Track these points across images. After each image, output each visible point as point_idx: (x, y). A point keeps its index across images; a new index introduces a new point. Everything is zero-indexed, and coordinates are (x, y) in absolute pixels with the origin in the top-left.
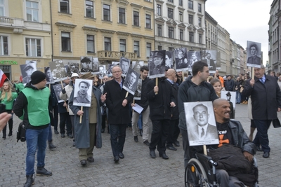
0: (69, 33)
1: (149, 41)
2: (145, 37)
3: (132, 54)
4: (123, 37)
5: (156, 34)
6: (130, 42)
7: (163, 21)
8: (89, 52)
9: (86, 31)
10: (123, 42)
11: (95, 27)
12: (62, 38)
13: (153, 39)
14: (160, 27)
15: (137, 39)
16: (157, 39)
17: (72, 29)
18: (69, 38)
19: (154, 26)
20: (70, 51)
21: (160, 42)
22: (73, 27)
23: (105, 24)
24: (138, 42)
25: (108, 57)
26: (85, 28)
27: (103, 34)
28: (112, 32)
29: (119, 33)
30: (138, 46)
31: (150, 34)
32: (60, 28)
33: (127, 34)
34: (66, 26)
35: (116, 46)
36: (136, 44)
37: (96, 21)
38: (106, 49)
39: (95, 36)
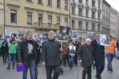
0: (16, 11)
1: (67, 17)
2: (64, 15)
3: (55, 25)
4: (50, 14)
5: (71, 13)
6: (54, 18)
7: (75, 5)
8: (28, 23)
9: (26, 10)
10: (50, 18)
11: (32, 7)
12: (11, 13)
13: (69, 16)
14: (73, 9)
15: (59, 16)
16: (71, 16)
17: (17, 8)
18: (16, 14)
19: (70, 8)
20: (16, 22)
21: (73, 18)
22: (18, 7)
23: (39, 6)
24: (59, 18)
25: (40, 27)
26: (26, 8)
27: (37, 12)
28: (43, 11)
29: (48, 12)
30: (60, 20)
31: (67, 13)
32: (10, 7)
33: (53, 13)
34: (14, 6)
35: (46, 20)
36: (58, 19)
37: (34, 3)
38: (39, 22)
39: (32, 13)
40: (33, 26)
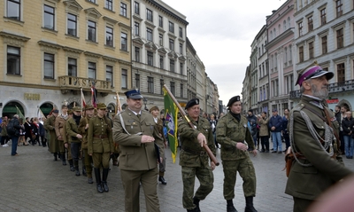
0: (19, 49)
1: (125, 67)
2: (120, 62)
3: (104, 82)
4: (93, 60)
5: (134, 59)
6: (101, 66)
7: (141, 44)
8: (46, 78)
9: (43, 48)
10: (93, 67)
11: (55, 43)
12: (8, 54)
13: (130, 64)
14: (137, 50)
15: (110, 64)
16: (134, 65)
17: (23, 44)
18: (19, 56)
19: (131, 48)
20: (19, 75)
21: (137, 69)
22: (25, 40)
23: (69, 40)
25: (73, 85)
26: (41, 44)
27: (66, 53)
28: (78, 52)
29: (87, 54)
30: (112, 73)
31: (126, 58)
32: (5, 40)
33: (98, 56)
34: (16, 38)
35: (83, 70)
36: (109, 70)
37: (58, 34)
38: (70, 74)
39: (56, 56)
40: (56, 84)
